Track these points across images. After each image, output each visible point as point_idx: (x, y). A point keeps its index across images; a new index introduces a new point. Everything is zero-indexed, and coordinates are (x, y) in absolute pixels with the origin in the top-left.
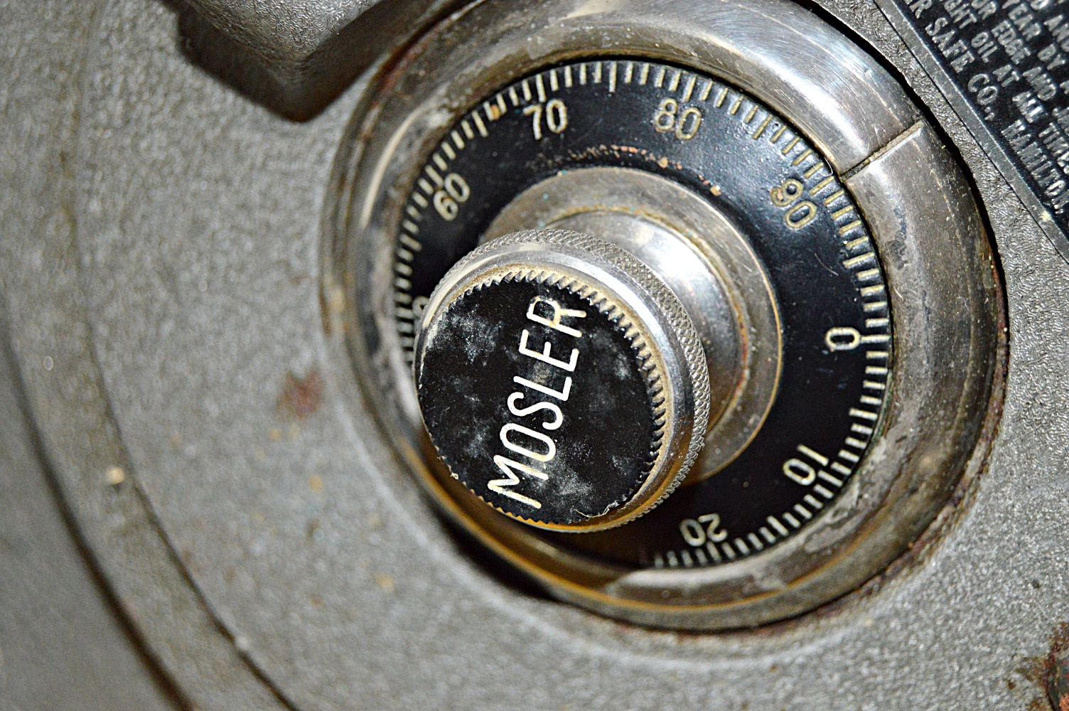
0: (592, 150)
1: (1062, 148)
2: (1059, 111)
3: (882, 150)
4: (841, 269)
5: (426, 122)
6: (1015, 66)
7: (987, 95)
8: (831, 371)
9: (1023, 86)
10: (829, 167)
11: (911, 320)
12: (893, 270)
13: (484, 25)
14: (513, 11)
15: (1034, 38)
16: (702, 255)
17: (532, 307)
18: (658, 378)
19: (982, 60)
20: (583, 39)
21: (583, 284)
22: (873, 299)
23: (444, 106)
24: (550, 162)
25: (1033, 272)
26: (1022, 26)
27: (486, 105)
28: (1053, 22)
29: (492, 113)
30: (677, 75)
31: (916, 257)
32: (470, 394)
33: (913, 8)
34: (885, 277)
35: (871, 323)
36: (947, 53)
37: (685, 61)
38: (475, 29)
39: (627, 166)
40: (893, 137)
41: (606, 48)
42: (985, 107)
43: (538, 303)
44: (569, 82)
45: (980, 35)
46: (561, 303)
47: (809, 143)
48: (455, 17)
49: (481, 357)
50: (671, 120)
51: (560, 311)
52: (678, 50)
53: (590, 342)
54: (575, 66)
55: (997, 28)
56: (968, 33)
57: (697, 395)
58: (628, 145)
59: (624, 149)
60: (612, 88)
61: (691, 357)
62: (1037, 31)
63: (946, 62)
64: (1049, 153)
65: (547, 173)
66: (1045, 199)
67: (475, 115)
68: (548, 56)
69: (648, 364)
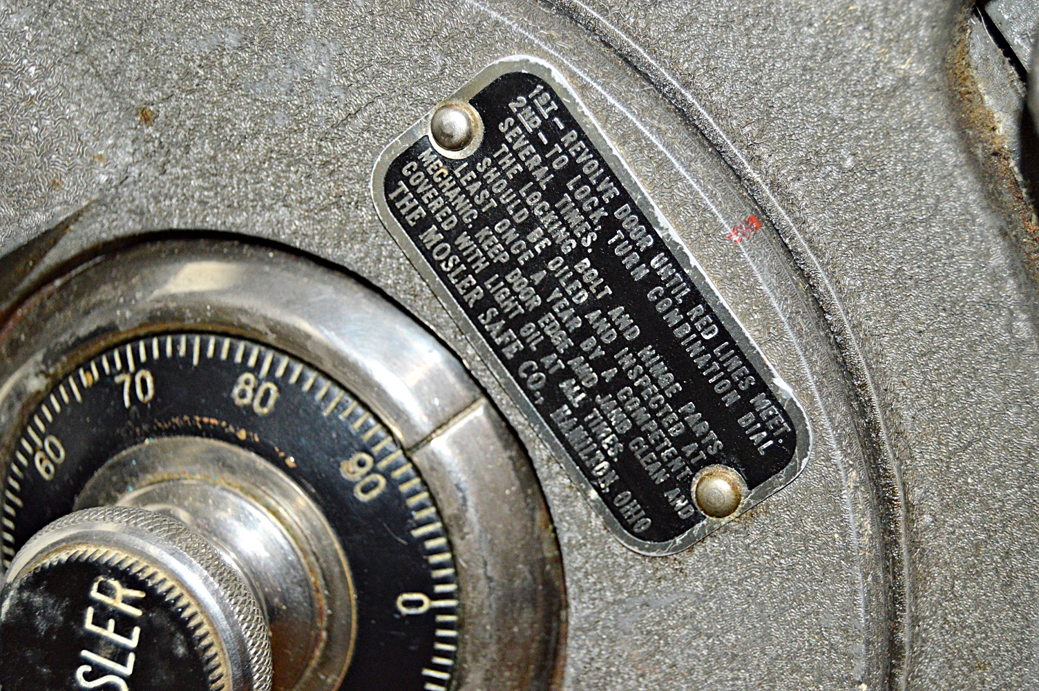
0: (176, 420)
1: (605, 432)
2: (602, 397)
3: (445, 427)
4: (409, 538)
5: (25, 387)
6: (560, 356)
7: (537, 380)
8: (403, 634)
9: (568, 373)
10: (395, 441)
11: (474, 588)
12: (457, 540)
13: (79, 295)
14: (105, 283)
15: (576, 329)
16: (278, 524)
17: (95, 586)
18: (216, 655)
19: (530, 349)
20: (166, 315)
21: (145, 564)
22: (441, 566)
23: (42, 372)
24: (138, 430)
25: (585, 545)
26: (565, 318)
27: (81, 372)
28: (592, 316)
29: (86, 380)
30: (255, 351)
31: (477, 528)
32: (42, 666)
33: (466, 298)
34: (450, 546)
35: (439, 588)
36: (498, 341)
37: (262, 339)
38: (72, 297)
39: (208, 436)
40: (456, 415)
41: (189, 324)
42: (534, 391)
43: (101, 582)
44: (156, 354)
45: (527, 326)
46: (122, 583)
47: (378, 419)
48: (58, 283)
49: (49, 632)
50: (250, 393)
51: (121, 591)
52: (254, 330)
53: (150, 621)
54: (162, 338)
55: (543, 319)
56: (516, 324)
57: (255, 669)
58: (210, 417)
59: (206, 420)
60: (195, 361)
61: (249, 633)
62: (578, 323)
63: (498, 349)
64: (594, 436)
65: (136, 440)
66: (592, 478)
67: (71, 380)
68: (135, 329)
69: (205, 643)
